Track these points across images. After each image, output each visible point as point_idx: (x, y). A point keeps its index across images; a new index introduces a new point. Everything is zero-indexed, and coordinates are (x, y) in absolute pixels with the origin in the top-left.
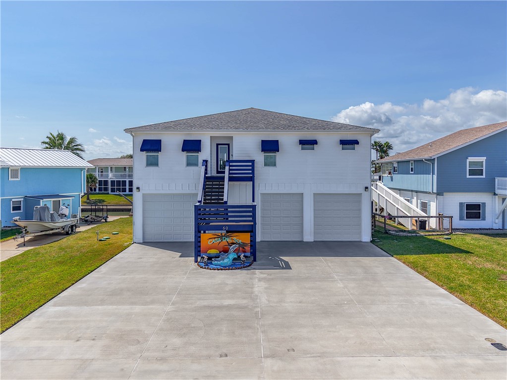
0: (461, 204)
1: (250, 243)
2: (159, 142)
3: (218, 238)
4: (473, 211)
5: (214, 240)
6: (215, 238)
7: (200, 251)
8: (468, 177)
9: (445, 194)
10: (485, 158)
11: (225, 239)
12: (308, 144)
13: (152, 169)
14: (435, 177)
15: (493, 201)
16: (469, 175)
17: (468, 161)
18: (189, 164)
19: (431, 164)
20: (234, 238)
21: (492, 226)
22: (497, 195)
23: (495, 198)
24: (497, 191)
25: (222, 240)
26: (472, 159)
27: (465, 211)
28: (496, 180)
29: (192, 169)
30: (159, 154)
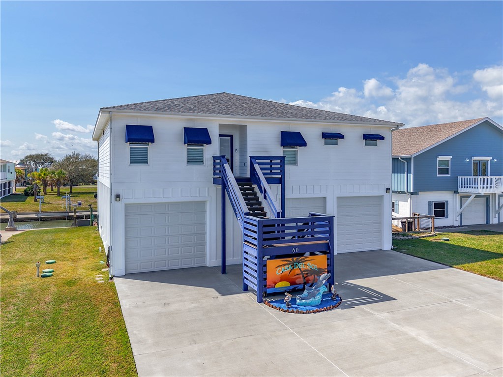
0: (430, 203)
1: (327, 268)
2: (149, 129)
3: (288, 264)
4: (440, 210)
5: (283, 269)
6: (284, 265)
7: (265, 286)
8: (438, 175)
9: (419, 193)
10: (451, 157)
11: (296, 265)
12: (331, 137)
13: (139, 168)
14: (411, 176)
15: (453, 199)
16: (439, 174)
17: (438, 159)
18: (190, 161)
19: (406, 163)
20: (308, 263)
21: (453, 223)
22: (458, 193)
23: (456, 196)
24: (460, 190)
25: (293, 268)
26: (443, 158)
27: (433, 210)
28: (459, 178)
29: (195, 167)
30: (150, 147)
